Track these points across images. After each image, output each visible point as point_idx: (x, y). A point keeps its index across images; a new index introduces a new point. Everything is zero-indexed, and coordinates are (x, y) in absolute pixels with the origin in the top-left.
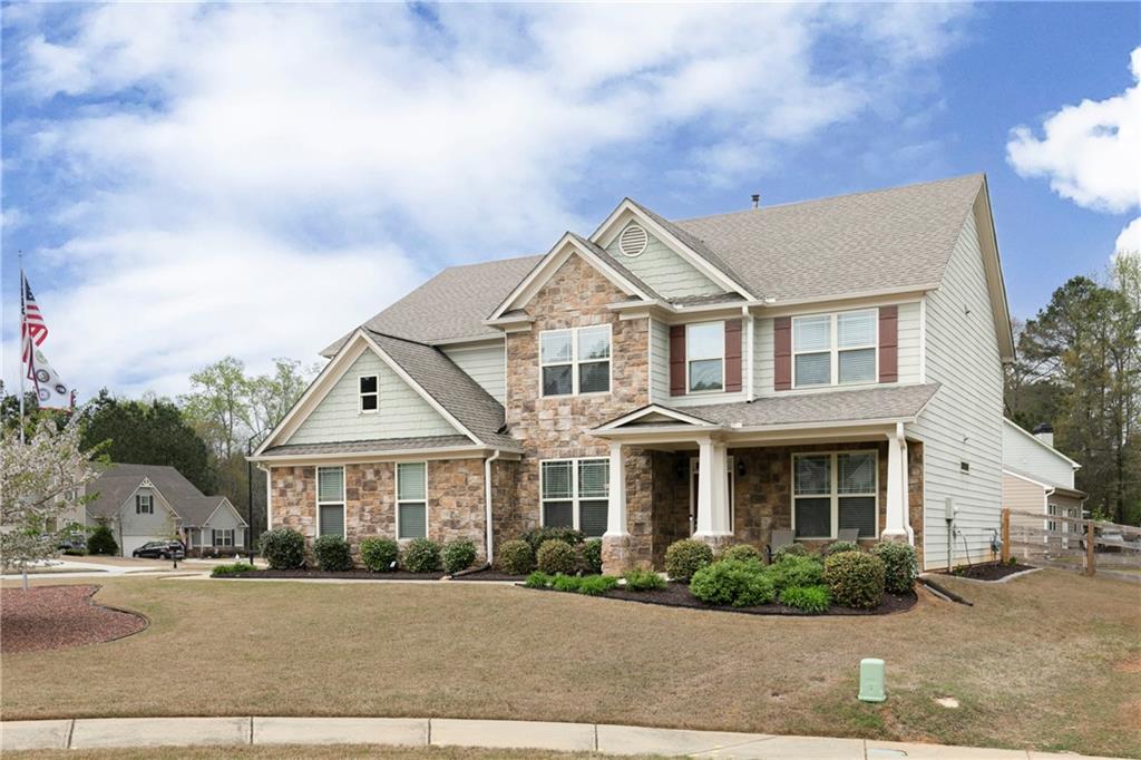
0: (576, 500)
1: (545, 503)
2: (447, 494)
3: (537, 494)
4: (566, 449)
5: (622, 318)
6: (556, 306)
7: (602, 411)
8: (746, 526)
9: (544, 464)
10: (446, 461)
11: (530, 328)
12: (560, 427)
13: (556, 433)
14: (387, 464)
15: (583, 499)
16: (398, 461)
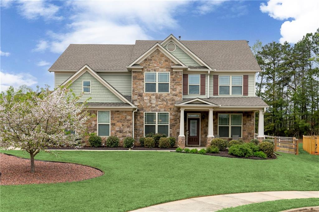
0: (157, 125)
1: (145, 125)
2: (118, 122)
3: (143, 123)
4: (154, 109)
5: (173, 70)
6: (151, 65)
7: (166, 98)
8: (204, 133)
9: (145, 113)
10: (118, 111)
11: (141, 71)
12: (151, 102)
13: (150, 104)
14: (94, 111)
15: (159, 124)
16: (98, 110)
